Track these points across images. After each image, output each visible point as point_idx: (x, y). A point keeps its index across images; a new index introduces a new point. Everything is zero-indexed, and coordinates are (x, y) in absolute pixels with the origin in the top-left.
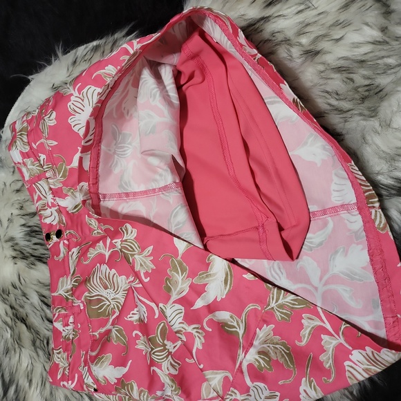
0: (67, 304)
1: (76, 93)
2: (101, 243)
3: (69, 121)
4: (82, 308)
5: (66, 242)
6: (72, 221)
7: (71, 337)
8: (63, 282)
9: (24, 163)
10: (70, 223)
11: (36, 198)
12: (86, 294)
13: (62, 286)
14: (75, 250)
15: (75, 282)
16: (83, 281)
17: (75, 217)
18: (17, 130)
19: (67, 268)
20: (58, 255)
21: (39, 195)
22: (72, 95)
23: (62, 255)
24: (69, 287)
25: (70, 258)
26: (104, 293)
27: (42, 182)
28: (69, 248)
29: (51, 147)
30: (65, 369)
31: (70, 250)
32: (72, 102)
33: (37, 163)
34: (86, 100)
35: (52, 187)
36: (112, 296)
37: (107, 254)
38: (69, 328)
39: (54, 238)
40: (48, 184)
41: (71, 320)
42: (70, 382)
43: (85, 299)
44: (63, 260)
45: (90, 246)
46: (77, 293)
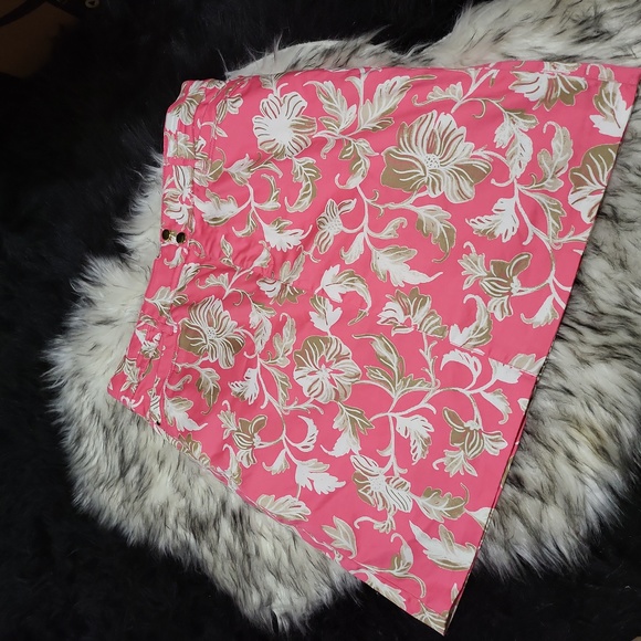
0: (159, 318)
1: (277, 93)
2: (226, 275)
3: (254, 119)
4: (175, 331)
5: (185, 250)
6: (203, 232)
7: (151, 355)
8: (163, 292)
9: (176, 136)
10: (199, 232)
11: (168, 182)
12: (186, 319)
13: (161, 297)
14: (193, 266)
15: (179, 300)
16: (188, 304)
17: (209, 230)
18: (189, 94)
19: (175, 281)
20: (170, 259)
21: (173, 182)
22: (272, 92)
23: (174, 262)
24: (169, 302)
25: (184, 272)
26: (206, 328)
27: (186, 170)
28: (187, 259)
30: (132, 385)
31: (186, 262)
33: (191, 144)
34: (285, 106)
35: (196, 181)
36: (212, 337)
37: (228, 291)
38: (151, 344)
39: (174, 240)
40: (193, 175)
41: (157, 337)
42: (133, 401)
43: (183, 324)
44: (174, 269)
45: (213, 272)
46: (176, 313)
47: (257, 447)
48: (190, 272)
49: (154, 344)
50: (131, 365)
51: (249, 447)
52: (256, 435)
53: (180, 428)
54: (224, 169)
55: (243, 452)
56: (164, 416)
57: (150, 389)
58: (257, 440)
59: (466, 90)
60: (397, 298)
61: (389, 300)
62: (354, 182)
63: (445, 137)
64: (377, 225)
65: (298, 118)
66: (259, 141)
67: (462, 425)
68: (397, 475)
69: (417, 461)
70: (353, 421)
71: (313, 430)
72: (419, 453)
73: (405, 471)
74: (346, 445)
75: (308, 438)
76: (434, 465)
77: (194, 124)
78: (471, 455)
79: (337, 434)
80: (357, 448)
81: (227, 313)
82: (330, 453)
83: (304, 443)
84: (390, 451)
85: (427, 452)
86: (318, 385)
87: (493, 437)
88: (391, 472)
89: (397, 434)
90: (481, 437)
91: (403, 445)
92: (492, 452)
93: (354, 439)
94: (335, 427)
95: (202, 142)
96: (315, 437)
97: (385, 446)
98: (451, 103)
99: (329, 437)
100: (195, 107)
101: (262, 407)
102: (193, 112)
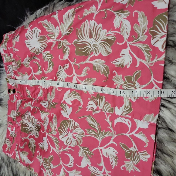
0: (13, 122)
1: (30, 30)
2: (30, 102)
3: (25, 42)
4: (19, 126)
7: (13, 136)
8: (13, 112)
10: (19, 88)
12: (21, 121)
13: (12, 114)
14: (20, 100)
15: (18, 114)
17: (22, 86)
19: (15, 107)
20: (13, 100)
21: (9, 71)
22: (28, 30)
23: (14, 101)
24: (16, 115)
25: (17, 103)
29: (16, 51)
30: (9, 148)
32: (27, 33)
34: (34, 34)
35: (14, 69)
37: (32, 108)
38: (13, 132)
41: (14, 129)
42: (10, 154)
43: (21, 123)
44: (14, 103)
46: (18, 119)
47: (52, 168)
48: (19, 103)
49: (14, 132)
50: (8, 140)
51: (49, 169)
52: (51, 163)
53: (26, 163)
54: (22, 63)
55: (47, 171)
56: (20, 159)
57: (15, 149)
58: (52, 165)
59: (97, 7)
60: (92, 99)
61: (89, 101)
62: (66, 57)
63: (95, 30)
64: (79, 72)
65: (40, 37)
66: (30, 49)
67: (129, 150)
68: (107, 174)
69: (114, 167)
70: (85, 153)
71: (71, 158)
72: (114, 164)
73: (110, 172)
74: (85, 163)
75: (70, 162)
76: (121, 168)
77: (8, 49)
78: (135, 162)
79: (81, 159)
80: (90, 164)
81: (33, 116)
82: (80, 167)
83: (70, 164)
84: (102, 164)
85: (117, 163)
86: (69, 140)
87: (143, 153)
88: (104, 173)
89: (103, 156)
90: (138, 154)
91: (107, 161)
92: (144, 160)
93: (88, 160)
94: (79, 156)
95: (12, 55)
96: (73, 161)
97: (100, 162)
98: (92, 14)
99: (78, 160)
100: (6, 43)
101: (51, 152)
102: (6, 45)
